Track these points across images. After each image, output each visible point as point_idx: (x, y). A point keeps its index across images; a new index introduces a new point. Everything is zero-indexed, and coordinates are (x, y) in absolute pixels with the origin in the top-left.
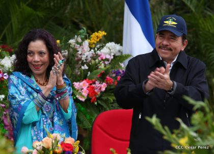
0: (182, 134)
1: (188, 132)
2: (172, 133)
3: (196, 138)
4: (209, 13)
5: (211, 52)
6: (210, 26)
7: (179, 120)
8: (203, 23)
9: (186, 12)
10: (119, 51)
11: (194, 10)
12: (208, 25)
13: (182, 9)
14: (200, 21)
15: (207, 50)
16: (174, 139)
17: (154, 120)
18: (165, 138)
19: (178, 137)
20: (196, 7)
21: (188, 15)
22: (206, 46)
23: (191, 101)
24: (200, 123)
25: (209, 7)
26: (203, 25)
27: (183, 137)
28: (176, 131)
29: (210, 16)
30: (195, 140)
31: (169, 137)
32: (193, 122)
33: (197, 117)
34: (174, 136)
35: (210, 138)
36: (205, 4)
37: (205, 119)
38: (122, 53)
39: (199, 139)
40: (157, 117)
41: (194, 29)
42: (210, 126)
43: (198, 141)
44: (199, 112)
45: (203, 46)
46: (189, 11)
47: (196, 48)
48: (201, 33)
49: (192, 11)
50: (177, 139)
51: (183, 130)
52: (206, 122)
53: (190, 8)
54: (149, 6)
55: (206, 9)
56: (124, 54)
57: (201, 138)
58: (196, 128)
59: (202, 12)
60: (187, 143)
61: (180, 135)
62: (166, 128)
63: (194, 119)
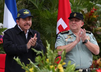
0: (31, 66)
1: (33, 65)
2: (26, 66)
3: (37, 68)
4: (45, 9)
5: (45, 28)
6: (45, 15)
7: (29, 60)
8: (42, 14)
9: (34, 8)
10: (2, 26)
11: (37, 7)
12: (44, 15)
13: (32, 7)
14: (41, 13)
15: (44, 26)
16: (27, 69)
17: (17, 59)
18: (23, 68)
19: (29, 68)
20: (39, 6)
21: (35, 9)
22: (43, 25)
23: (35, 51)
24: (39, 61)
25: (45, 6)
26: (42, 15)
27: (31, 68)
28: (28, 65)
29: (45, 10)
30: (37, 69)
31: (25, 68)
32: (36, 61)
33: (38, 58)
34: (27, 67)
35: (44, 68)
36: (43, 5)
37: (42, 59)
38: (3, 27)
39: (39, 69)
40: (19, 58)
41: (37, 16)
42: (44, 63)
43: (38, 70)
44: (39, 56)
45: (42, 24)
46: (35, 8)
47: (38, 25)
48: (41, 18)
49: (37, 8)
50: (28, 69)
51: (31, 65)
52: (42, 61)
53: (36, 7)
54: (16, 5)
55: (43, 7)
56: (4, 28)
57: (40, 68)
58: (37, 64)
59: (42, 8)
60: (33, 71)
61: (30, 67)
62: (23, 63)
63: (37, 59)
